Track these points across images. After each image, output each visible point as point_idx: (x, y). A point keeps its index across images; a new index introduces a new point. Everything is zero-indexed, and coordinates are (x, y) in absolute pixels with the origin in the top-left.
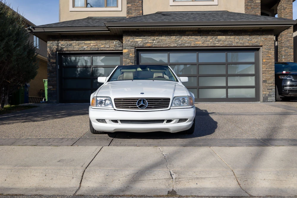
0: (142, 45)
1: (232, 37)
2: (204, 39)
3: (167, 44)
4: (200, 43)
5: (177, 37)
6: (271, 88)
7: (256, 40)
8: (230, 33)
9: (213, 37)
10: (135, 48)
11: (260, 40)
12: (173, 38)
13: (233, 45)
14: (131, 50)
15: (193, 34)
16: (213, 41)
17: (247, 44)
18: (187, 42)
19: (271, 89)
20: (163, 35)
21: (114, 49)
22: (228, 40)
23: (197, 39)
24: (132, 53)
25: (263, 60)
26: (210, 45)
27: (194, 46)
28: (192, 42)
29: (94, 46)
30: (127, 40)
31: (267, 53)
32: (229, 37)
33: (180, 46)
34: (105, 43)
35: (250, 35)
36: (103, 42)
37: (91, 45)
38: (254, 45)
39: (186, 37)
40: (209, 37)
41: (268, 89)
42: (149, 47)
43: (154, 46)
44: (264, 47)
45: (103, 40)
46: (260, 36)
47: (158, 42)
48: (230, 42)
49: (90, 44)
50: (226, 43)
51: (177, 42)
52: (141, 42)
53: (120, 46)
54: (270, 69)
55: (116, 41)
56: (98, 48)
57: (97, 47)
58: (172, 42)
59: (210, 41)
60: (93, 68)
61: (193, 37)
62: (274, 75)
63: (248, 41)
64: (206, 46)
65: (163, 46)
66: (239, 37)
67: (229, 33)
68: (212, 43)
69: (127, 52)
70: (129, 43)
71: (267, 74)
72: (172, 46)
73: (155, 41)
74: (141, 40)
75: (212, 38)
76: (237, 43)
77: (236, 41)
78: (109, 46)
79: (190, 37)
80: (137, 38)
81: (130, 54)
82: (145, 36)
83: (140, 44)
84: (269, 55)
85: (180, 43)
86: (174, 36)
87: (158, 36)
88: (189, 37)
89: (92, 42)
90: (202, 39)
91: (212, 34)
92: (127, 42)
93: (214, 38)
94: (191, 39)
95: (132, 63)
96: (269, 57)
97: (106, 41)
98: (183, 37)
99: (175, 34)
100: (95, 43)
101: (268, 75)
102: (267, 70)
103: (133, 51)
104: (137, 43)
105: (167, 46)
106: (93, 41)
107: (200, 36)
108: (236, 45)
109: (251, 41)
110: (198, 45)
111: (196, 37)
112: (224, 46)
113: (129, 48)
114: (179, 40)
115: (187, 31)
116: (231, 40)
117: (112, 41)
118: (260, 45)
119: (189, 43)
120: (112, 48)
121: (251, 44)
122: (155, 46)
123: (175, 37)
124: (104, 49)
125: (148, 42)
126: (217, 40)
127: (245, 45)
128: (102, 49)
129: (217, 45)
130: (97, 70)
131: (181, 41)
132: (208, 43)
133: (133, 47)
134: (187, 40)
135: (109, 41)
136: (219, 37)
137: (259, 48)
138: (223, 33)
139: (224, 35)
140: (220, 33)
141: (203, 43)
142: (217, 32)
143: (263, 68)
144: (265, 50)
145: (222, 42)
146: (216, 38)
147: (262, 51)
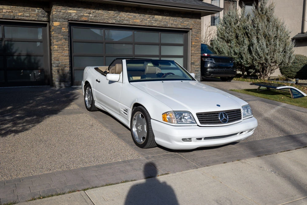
0: (77, 18)
1: (168, 18)
2: (142, 17)
3: (105, 20)
4: (138, 21)
5: (115, 12)
6: (197, 69)
7: (187, 23)
8: (166, 14)
9: (150, 15)
10: (68, 21)
11: (190, 23)
12: (112, 13)
13: (169, 25)
14: (63, 23)
15: (131, 11)
16: (150, 20)
17: (180, 26)
18: (126, 19)
19: (198, 71)
20: (100, 9)
21: (36, 20)
22: (164, 20)
23: (135, 17)
24: (65, 27)
25: (192, 43)
26: (148, 24)
27: (133, 24)
28: (130, 19)
29: (8, 13)
30: (58, 10)
31: (195, 36)
32: (165, 17)
33: (118, 23)
34: (24, 11)
35: (182, 17)
36: (21, 8)
37: (4, 11)
38: (186, 28)
39: (124, 13)
40: (147, 16)
41: (195, 71)
42: (85, 21)
43: (90, 20)
44: (193, 30)
45: (21, 6)
46: (191, 19)
47: (95, 16)
48: (165, 23)
49: (2, 9)
50: (162, 24)
51: (115, 18)
52: (75, 14)
53: (43, 16)
54: (198, 52)
55: (38, 9)
56: (14, 16)
57: (12, 14)
58: (110, 17)
59: (148, 20)
60: (5, 41)
61: (131, 14)
62: (200, 58)
63: (181, 23)
64: (144, 25)
65: (101, 22)
66: (173, 18)
68: (149, 22)
69: (58, 26)
70: (61, 14)
71: (195, 56)
72: (110, 22)
73: (91, 15)
74: (75, 12)
75: (149, 17)
76: (172, 24)
77: (171, 22)
78: (29, 15)
79: (129, 13)
80: (71, 10)
81: (63, 28)
82: (79, 8)
83: (74, 17)
84: (197, 38)
85: (118, 20)
86: (112, 10)
87: (94, 9)
88: (127, 13)
89: (5, 7)
90: (141, 17)
91: (150, 12)
92: (58, 13)
93: (151, 17)
94: (130, 16)
95: (65, 39)
96: (197, 40)
97: (24, 7)
98: (121, 13)
99: (114, 9)
100: (9, 8)
101: (195, 58)
102: (195, 52)
103: (65, 25)
104: (71, 15)
105: (105, 21)
106: (7, 6)
107: (139, 13)
108: (171, 27)
109: (183, 23)
110: (136, 24)
111: (135, 14)
112: (161, 26)
113: (61, 20)
114: (117, 16)
115: (126, 7)
116: (166, 20)
117: (33, 8)
118: (190, 28)
119: (127, 20)
120: (33, 17)
121: (183, 26)
122: (92, 21)
123: (113, 12)
124: (22, 17)
125: (83, 16)
126: (154, 19)
127: (178, 27)
128: (20, 18)
129: (154, 24)
130: (12, 45)
131: (120, 17)
132: (146, 21)
133: (66, 20)
134: (126, 16)
135: (29, 8)
136: (156, 17)
137: (189, 31)
138: (159, 13)
139: (160, 15)
140: (157, 12)
141: (141, 22)
142: (155, 10)
143: (192, 51)
144: (194, 33)
145: (158, 22)
146: (153, 17)
147: (191, 34)
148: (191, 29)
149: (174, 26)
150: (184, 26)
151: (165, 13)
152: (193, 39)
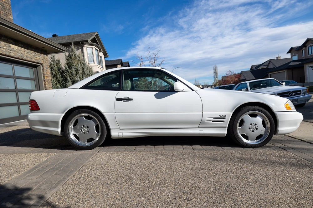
1: (23, 49)
7: (39, 57)
9: (6, 43)
11: (41, 58)
13: (25, 58)
16: (7, 49)
17: (34, 60)
22: (20, 52)
26: (5, 53)
31: (46, 71)
32: (20, 48)
35: (34, 51)
38: (38, 62)
40: (3, 43)
44: (44, 65)
46: (41, 54)
48: (21, 54)
50: (18, 55)
59: (4, 48)
63: (34, 57)
66: (27, 51)
67: (19, 44)
68: (6, 51)
75: (5, 45)
76: (27, 57)
77: (25, 54)
84: (48, 73)
91: (5, 40)
93: (7, 46)
102: (49, 86)
109: (36, 57)
112: (17, 57)
116: (22, 52)
118: (42, 62)
121: (36, 60)
126: (10, 48)
132: (2, 49)
136: (12, 46)
137: (39, 65)
138: (14, 43)
139: (15, 45)
140: (11, 41)
142: (10, 39)
143: (45, 85)
144: (45, 68)
145: (15, 53)
146: (9, 47)
147: (41, 69)
148: (41, 64)
149: (29, 59)
151: (20, 44)
152: (45, 73)
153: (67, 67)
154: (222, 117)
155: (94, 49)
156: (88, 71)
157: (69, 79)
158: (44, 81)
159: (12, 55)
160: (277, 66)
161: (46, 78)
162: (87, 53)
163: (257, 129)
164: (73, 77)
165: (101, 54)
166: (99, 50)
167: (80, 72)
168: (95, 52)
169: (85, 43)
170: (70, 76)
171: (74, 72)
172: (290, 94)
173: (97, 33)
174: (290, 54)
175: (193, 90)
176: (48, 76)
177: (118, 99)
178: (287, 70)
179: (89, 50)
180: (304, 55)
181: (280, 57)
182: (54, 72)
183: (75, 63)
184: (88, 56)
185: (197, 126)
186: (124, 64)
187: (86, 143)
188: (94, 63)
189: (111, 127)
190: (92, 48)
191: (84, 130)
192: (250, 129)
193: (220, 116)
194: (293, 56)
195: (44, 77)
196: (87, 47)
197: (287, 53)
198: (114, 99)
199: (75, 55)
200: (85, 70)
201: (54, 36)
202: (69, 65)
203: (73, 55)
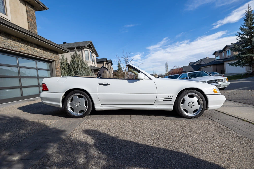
1: (42, 51)
2: (26, 47)
5: (4, 38)
7: (53, 56)
8: (41, 48)
9: (32, 47)
13: (44, 57)
15: (18, 41)
16: (32, 51)
17: (50, 58)
22: (40, 52)
23: (21, 46)
26: (31, 53)
27: (19, 51)
28: (18, 47)
32: (41, 50)
33: (7, 48)
35: (50, 52)
38: (52, 59)
39: (12, 41)
40: (30, 47)
46: (54, 54)
48: (41, 54)
50: (39, 55)
51: (4, 44)
59: (30, 50)
61: (18, 43)
63: (50, 56)
64: (28, 53)
75: (31, 48)
76: (45, 56)
77: (44, 54)
79: (16, 42)
85: (7, 45)
88: (14, 42)
90: (25, 47)
91: (31, 45)
94: (17, 45)
98: (9, 40)
99: (2, 35)
102: (59, 75)
107: (24, 44)
110: (22, 51)
111: (21, 44)
114: (6, 42)
115: (13, 36)
118: (55, 60)
119: (15, 47)
123: (2, 37)
131: (8, 43)
134: (13, 44)
136: (36, 49)
137: (53, 62)
139: (38, 48)
140: (35, 46)
141: (26, 51)
142: (34, 44)
143: (57, 74)
144: (57, 63)
145: (37, 53)
146: (34, 49)
147: (55, 64)
148: (55, 61)
149: (47, 58)
150: (52, 58)
152: (57, 66)
153: (72, 62)
154: (170, 97)
155: (89, 51)
156: (85, 65)
157: (72, 70)
158: (56, 71)
159: (35, 54)
160: (206, 63)
161: (57, 69)
162: (85, 54)
163: (194, 105)
164: (75, 69)
165: (94, 55)
166: (92, 52)
167: (80, 66)
168: (90, 53)
169: (84, 47)
170: (73, 69)
171: (76, 66)
172: (215, 81)
173: (91, 41)
174: (215, 55)
175: (151, 79)
176: (58, 68)
177: (100, 84)
178: (213, 66)
179: (86, 52)
180: (224, 56)
181: (208, 57)
182: (63, 66)
183: (76, 60)
184: (85, 56)
185: (153, 103)
186: (108, 61)
187: (78, 113)
188: (89, 60)
189: (95, 103)
190: (88, 51)
191: (77, 104)
192: (189, 105)
193: (169, 96)
194: (217, 56)
195: (56, 69)
196: (85, 50)
197: (213, 55)
198: (97, 84)
199: (77, 55)
200: (83, 64)
201: (65, 43)
202: (73, 62)
203: (76, 55)
